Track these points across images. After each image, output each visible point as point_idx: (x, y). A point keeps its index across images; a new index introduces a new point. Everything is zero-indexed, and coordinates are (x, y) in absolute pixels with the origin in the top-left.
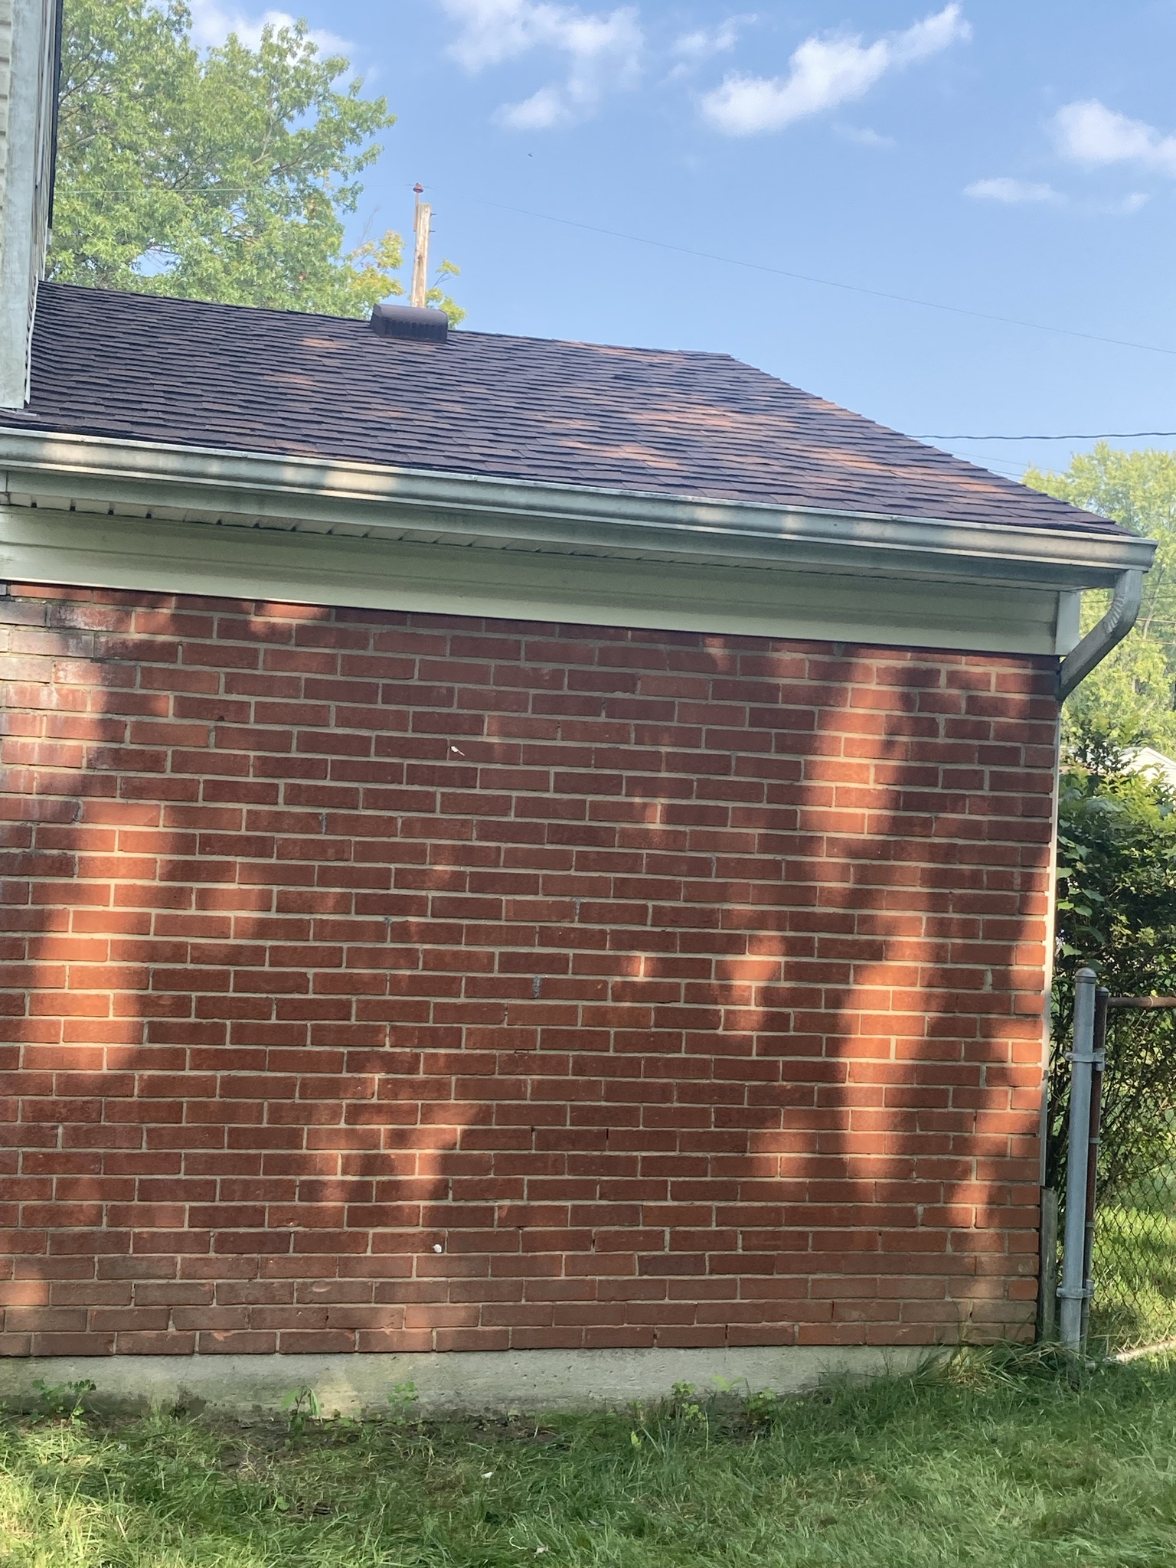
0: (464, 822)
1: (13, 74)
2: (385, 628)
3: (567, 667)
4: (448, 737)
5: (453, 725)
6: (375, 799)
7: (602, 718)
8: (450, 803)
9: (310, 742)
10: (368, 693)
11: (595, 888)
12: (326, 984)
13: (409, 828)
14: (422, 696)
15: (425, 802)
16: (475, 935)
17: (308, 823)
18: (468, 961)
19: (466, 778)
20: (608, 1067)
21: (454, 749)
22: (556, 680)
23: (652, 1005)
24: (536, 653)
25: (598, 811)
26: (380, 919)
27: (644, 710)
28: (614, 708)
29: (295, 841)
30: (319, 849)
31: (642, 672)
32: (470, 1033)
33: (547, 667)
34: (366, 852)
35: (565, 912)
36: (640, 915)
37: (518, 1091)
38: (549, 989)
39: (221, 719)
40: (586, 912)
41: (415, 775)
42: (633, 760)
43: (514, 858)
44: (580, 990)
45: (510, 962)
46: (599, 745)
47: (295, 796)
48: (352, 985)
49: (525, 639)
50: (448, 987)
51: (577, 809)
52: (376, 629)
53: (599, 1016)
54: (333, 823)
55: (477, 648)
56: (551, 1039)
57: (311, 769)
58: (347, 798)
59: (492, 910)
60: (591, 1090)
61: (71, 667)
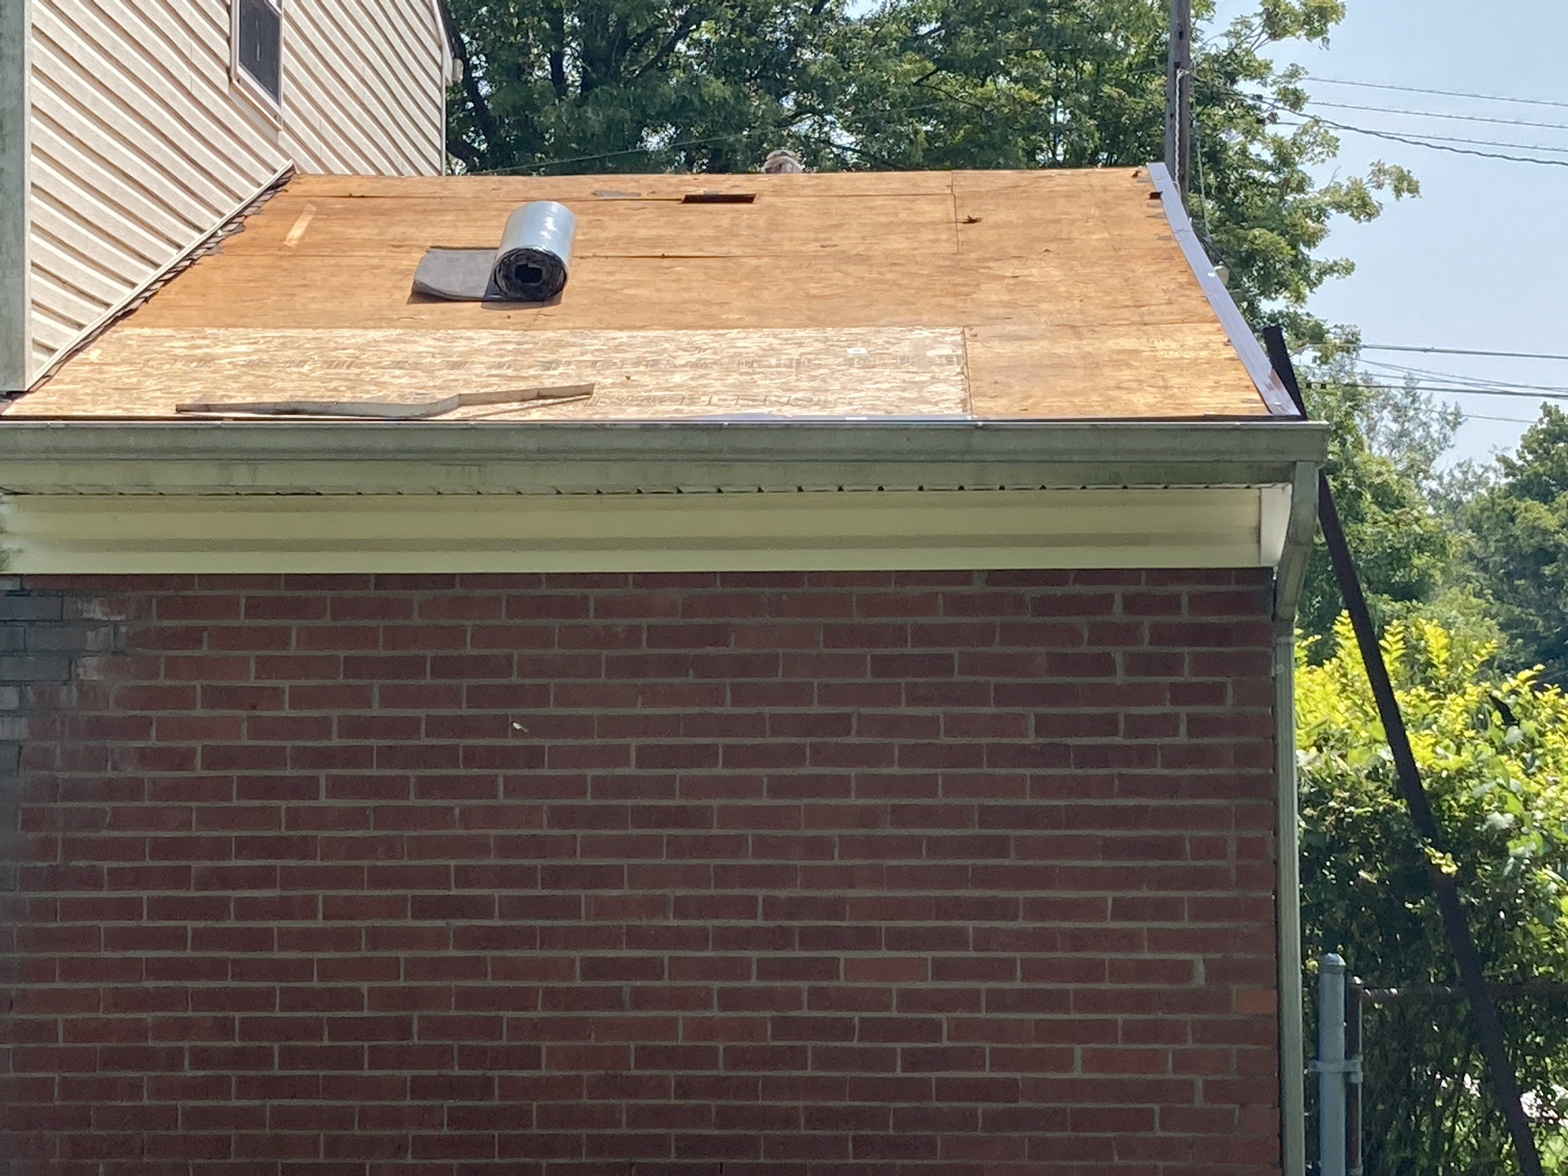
0: (533, 809)
2: (430, 594)
3: (644, 622)
4: (509, 711)
5: (513, 696)
6: (427, 787)
7: (691, 679)
8: (514, 787)
9: (354, 728)
10: (413, 667)
11: (692, 878)
12: (384, 999)
13: (467, 818)
14: (479, 666)
15: (486, 788)
16: (549, 938)
17: (354, 819)
18: (544, 969)
19: (533, 757)
20: (718, 1087)
21: (517, 726)
22: (632, 637)
23: (768, 1014)
24: (604, 609)
25: (690, 788)
26: (440, 923)
27: (742, 666)
28: (704, 667)
29: (339, 840)
30: (368, 847)
31: (735, 621)
32: (550, 1051)
33: (621, 623)
34: (422, 847)
35: (657, 907)
36: (747, 907)
37: (609, 1118)
38: (641, 999)
39: (254, 708)
40: (682, 908)
41: (472, 757)
42: (727, 725)
43: (592, 848)
44: (680, 999)
45: (593, 969)
46: (689, 710)
47: (338, 788)
48: (412, 998)
49: (593, 593)
50: (521, 999)
51: (665, 787)
52: (418, 596)
53: (705, 1029)
54: (382, 817)
55: (538, 607)
56: (648, 1057)
57: (352, 758)
58: (395, 787)
59: (570, 908)
60: (699, 1115)
61: (91, 661)
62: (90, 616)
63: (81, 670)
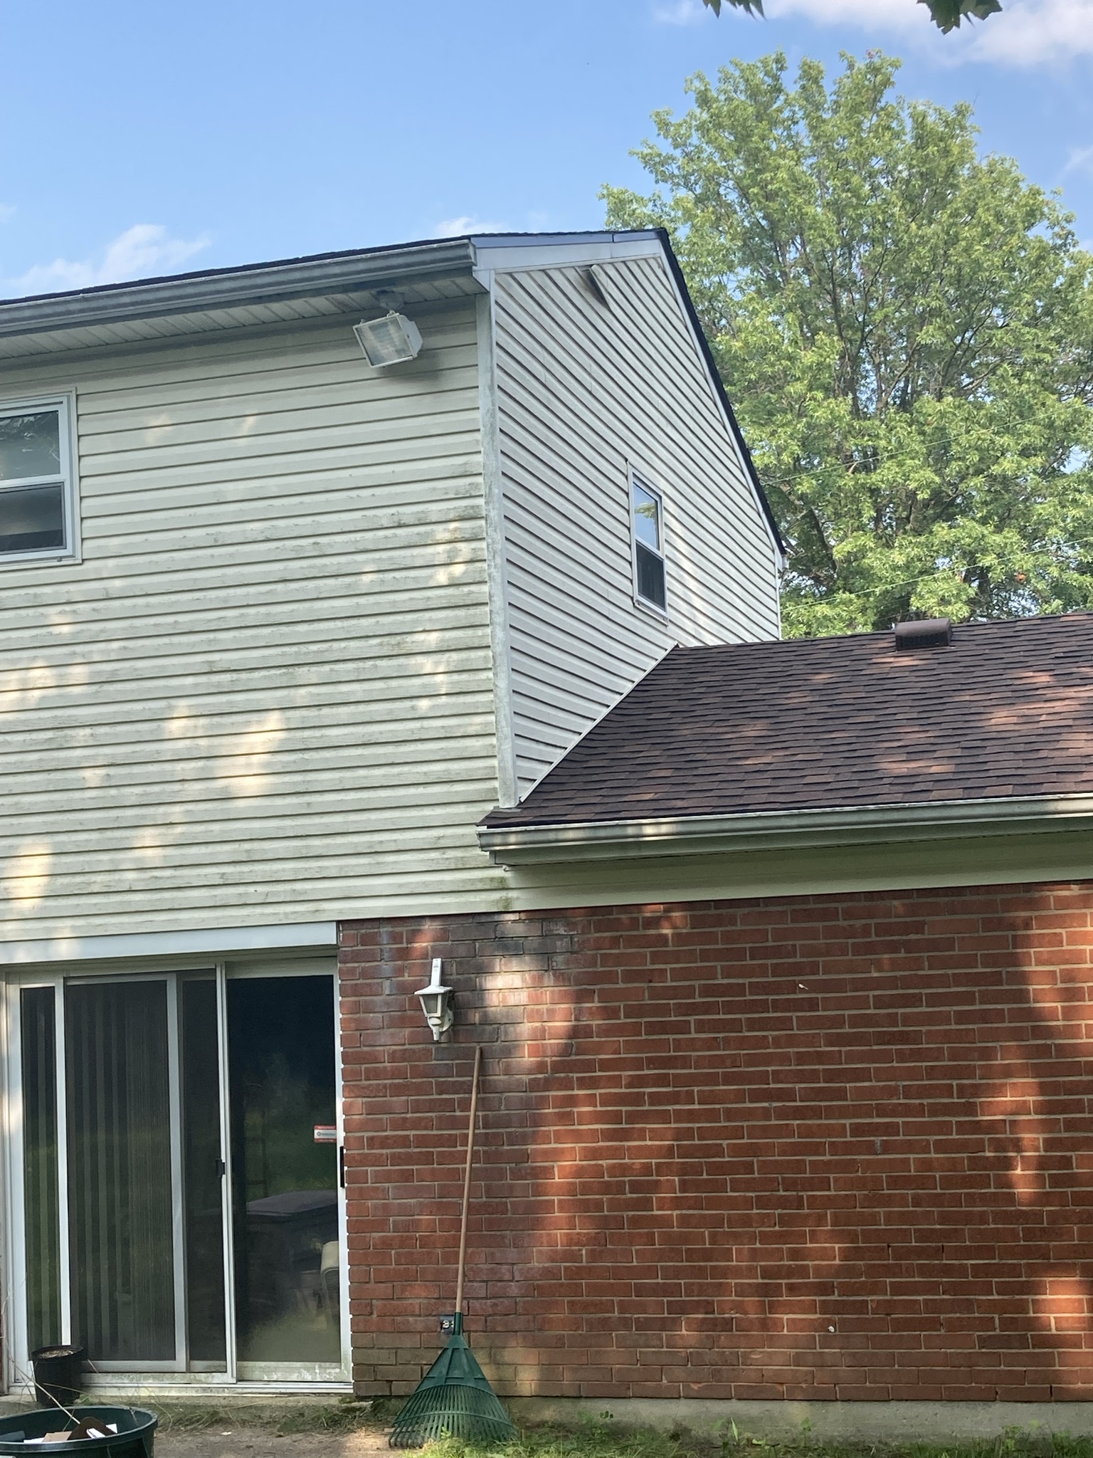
0: (814, 1036)
1: (491, 611)
2: (746, 910)
3: (873, 921)
4: (797, 978)
5: (798, 969)
6: (752, 1024)
7: (902, 955)
8: (803, 1023)
9: (707, 991)
10: (740, 954)
11: (912, 1074)
12: (736, 1151)
13: (777, 1042)
14: (775, 952)
15: (785, 1024)
16: (830, 1112)
17: (712, 1044)
18: (829, 1131)
19: (812, 1005)
20: (937, 1200)
21: (801, 986)
22: (866, 931)
23: (965, 1155)
24: (849, 914)
25: (907, 1020)
26: (766, 1105)
27: (933, 945)
28: (909, 947)
29: (704, 1057)
30: (720, 1061)
31: (928, 919)
32: (836, 1180)
33: (859, 923)
34: (752, 1060)
35: (892, 1092)
36: (948, 1090)
37: (874, 1219)
38: (887, 1147)
39: (651, 981)
40: (907, 1092)
41: (776, 1006)
42: (928, 981)
43: (851, 1058)
44: (909, 1147)
45: (856, 1130)
46: (902, 973)
47: (701, 1026)
48: (753, 1150)
49: (840, 906)
50: (817, 1149)
51: (892, 1019)
52: (741, 912)
53: (927, 1165)
54: (727, 1043)
55: (809, 915)
56: (894, 1182)
57: (707, 1008)
58: (734, 1025)
59: (841, 1094)
60: (927, 1217)
61: (560, 958)
62: (557, 932)
63: (554, 964)
